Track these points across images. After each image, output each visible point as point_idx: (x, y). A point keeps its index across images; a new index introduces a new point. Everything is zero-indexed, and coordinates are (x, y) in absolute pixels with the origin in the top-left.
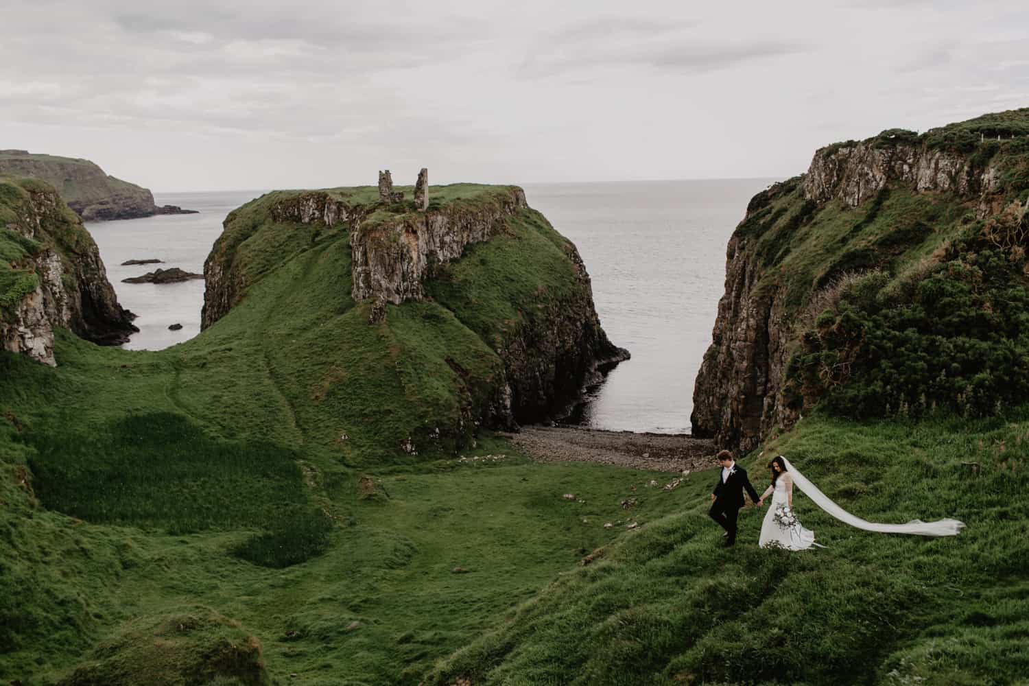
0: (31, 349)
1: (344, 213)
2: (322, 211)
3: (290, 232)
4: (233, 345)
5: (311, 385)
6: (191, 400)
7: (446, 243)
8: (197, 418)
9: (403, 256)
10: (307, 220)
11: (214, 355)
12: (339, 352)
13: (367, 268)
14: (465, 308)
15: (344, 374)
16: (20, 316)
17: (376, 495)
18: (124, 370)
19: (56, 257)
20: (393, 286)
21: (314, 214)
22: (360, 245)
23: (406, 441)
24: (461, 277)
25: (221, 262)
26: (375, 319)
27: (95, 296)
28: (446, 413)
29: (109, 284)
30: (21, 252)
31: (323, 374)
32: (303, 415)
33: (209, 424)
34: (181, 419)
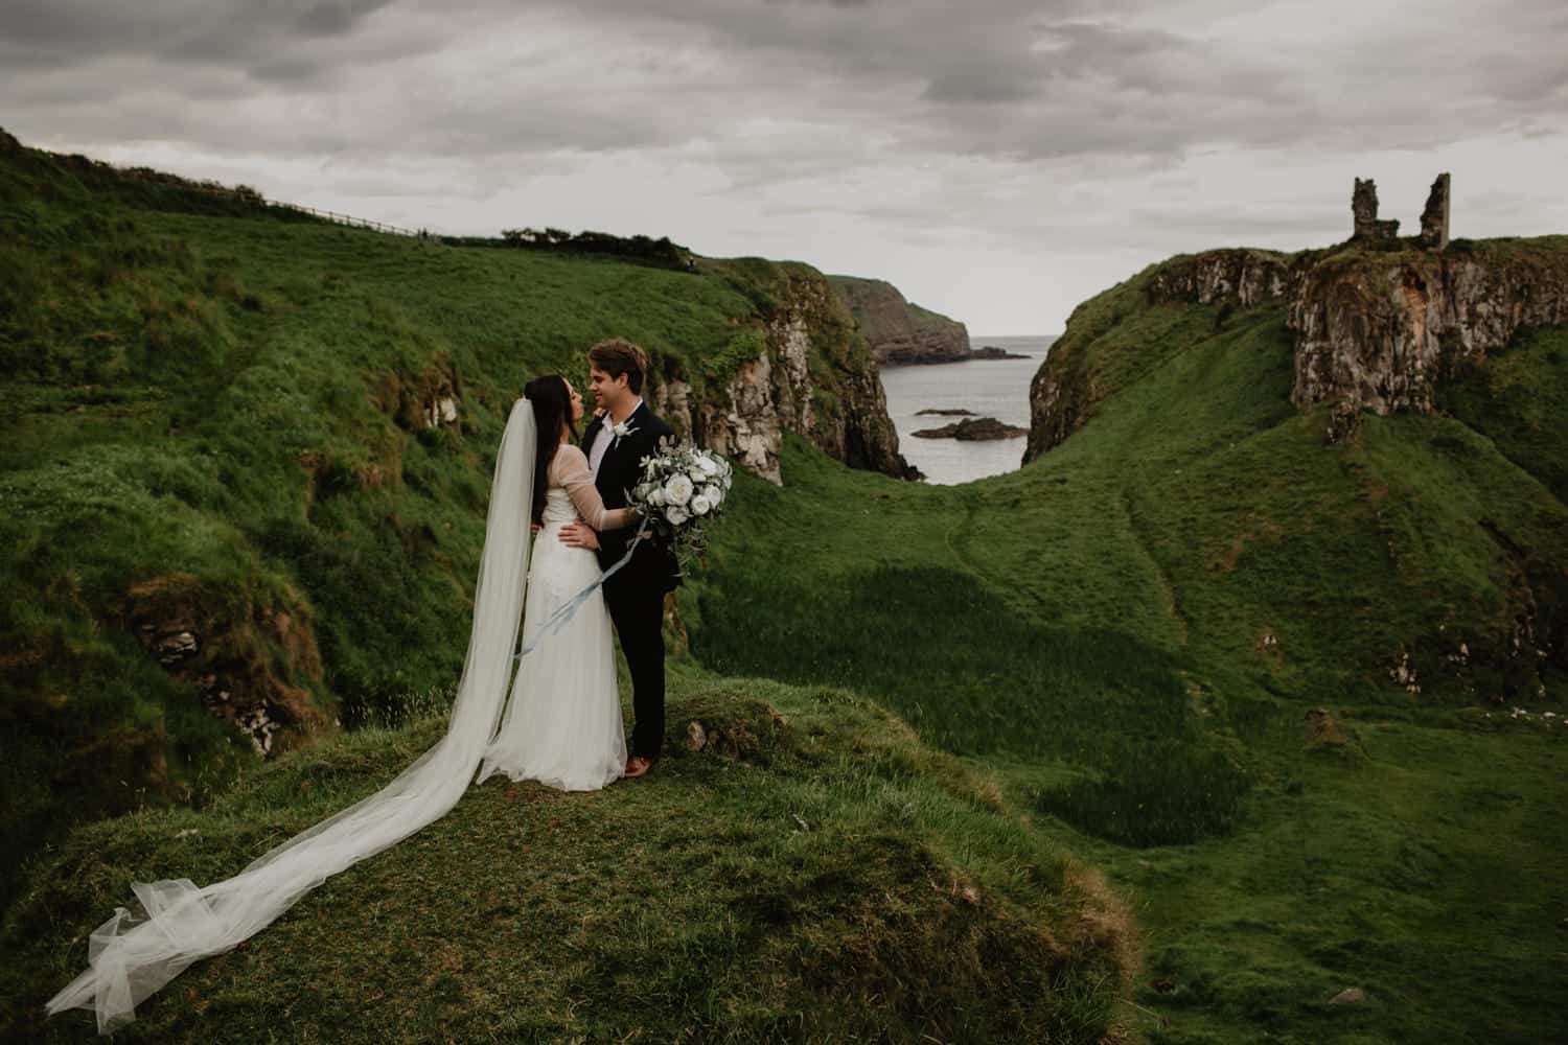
0: (745, 453)
1: (1276, 280)
2: (1235, 283)
3: (1179, 318)
4: (1070, 474)
5: (1207, 545)
6: (990, 555)
7: (1479, 316)
8: (996, 582)
9: (1395, 325)
10: (1208, 297)
11: (1034, 490)
12: (1264, 491)
13: (1325, 344)
14: (1514, 436)
15: (1273, 528)
16: (732, 396)
17: (1341, 745)
18: (887, 501)
19: (800, 323)
20: (1374, 380)
21: (1221, 286)
22: (1314, 302)
23: (1396, 661)
24: (1509, 381)
25: (1058, 376)
26: (1336, 435)
27: (868, 438)
28: (1485, 618)
29: (890, 421)
30: (748, 307)
31: (1232, 527)
32: (1189, 594)
33: (1016, 594)
34: (970, 582)
